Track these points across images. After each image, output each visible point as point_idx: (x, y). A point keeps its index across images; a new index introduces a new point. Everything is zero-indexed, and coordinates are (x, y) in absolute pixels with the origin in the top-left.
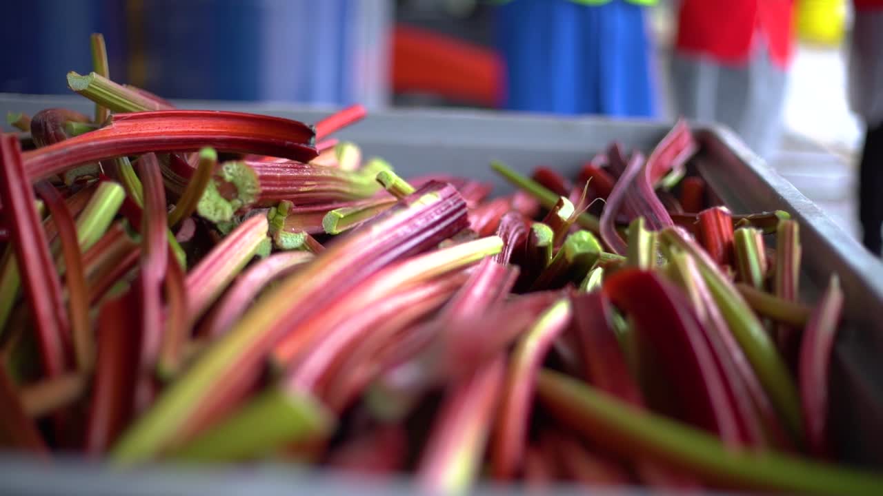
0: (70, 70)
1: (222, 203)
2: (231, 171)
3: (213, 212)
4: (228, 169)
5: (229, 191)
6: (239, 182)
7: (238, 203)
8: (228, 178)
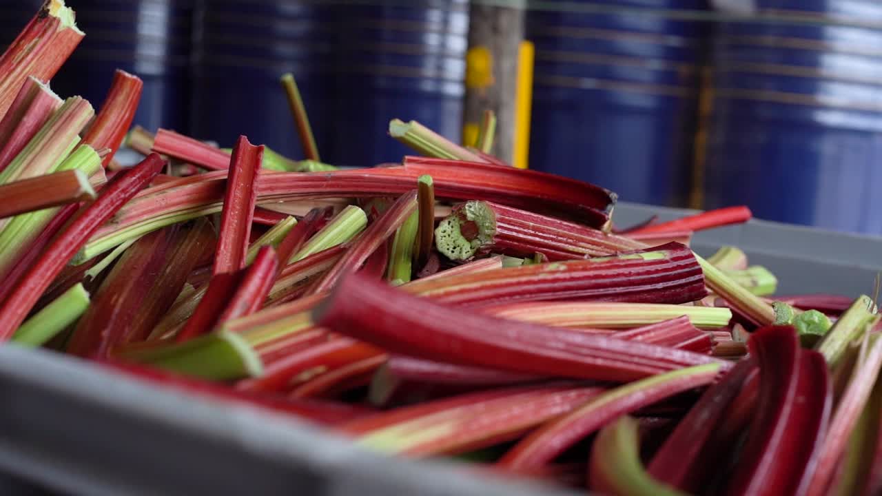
0: (394, 117)
1: (462, 241)
2: (472, 209)
3: (451, 249)
4: (470, 207)
5: (470, 230)
6: (479, 221)
7: (477, 243)
8: (470, 216)
